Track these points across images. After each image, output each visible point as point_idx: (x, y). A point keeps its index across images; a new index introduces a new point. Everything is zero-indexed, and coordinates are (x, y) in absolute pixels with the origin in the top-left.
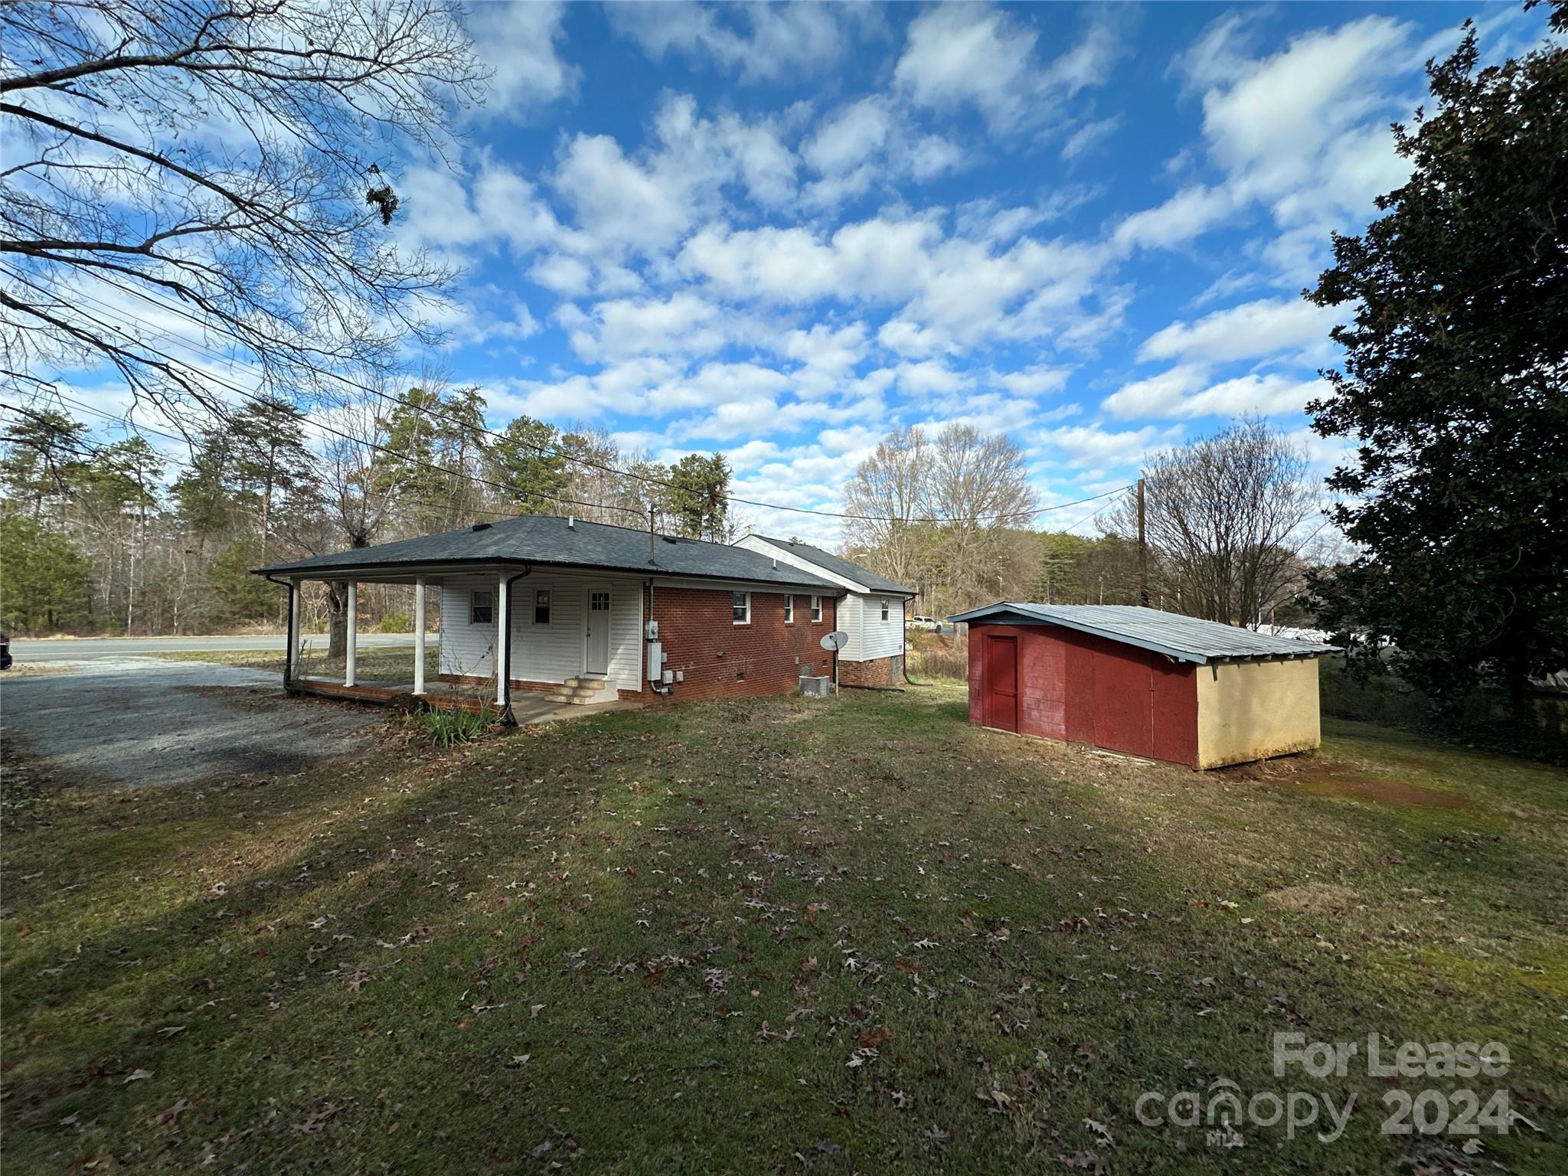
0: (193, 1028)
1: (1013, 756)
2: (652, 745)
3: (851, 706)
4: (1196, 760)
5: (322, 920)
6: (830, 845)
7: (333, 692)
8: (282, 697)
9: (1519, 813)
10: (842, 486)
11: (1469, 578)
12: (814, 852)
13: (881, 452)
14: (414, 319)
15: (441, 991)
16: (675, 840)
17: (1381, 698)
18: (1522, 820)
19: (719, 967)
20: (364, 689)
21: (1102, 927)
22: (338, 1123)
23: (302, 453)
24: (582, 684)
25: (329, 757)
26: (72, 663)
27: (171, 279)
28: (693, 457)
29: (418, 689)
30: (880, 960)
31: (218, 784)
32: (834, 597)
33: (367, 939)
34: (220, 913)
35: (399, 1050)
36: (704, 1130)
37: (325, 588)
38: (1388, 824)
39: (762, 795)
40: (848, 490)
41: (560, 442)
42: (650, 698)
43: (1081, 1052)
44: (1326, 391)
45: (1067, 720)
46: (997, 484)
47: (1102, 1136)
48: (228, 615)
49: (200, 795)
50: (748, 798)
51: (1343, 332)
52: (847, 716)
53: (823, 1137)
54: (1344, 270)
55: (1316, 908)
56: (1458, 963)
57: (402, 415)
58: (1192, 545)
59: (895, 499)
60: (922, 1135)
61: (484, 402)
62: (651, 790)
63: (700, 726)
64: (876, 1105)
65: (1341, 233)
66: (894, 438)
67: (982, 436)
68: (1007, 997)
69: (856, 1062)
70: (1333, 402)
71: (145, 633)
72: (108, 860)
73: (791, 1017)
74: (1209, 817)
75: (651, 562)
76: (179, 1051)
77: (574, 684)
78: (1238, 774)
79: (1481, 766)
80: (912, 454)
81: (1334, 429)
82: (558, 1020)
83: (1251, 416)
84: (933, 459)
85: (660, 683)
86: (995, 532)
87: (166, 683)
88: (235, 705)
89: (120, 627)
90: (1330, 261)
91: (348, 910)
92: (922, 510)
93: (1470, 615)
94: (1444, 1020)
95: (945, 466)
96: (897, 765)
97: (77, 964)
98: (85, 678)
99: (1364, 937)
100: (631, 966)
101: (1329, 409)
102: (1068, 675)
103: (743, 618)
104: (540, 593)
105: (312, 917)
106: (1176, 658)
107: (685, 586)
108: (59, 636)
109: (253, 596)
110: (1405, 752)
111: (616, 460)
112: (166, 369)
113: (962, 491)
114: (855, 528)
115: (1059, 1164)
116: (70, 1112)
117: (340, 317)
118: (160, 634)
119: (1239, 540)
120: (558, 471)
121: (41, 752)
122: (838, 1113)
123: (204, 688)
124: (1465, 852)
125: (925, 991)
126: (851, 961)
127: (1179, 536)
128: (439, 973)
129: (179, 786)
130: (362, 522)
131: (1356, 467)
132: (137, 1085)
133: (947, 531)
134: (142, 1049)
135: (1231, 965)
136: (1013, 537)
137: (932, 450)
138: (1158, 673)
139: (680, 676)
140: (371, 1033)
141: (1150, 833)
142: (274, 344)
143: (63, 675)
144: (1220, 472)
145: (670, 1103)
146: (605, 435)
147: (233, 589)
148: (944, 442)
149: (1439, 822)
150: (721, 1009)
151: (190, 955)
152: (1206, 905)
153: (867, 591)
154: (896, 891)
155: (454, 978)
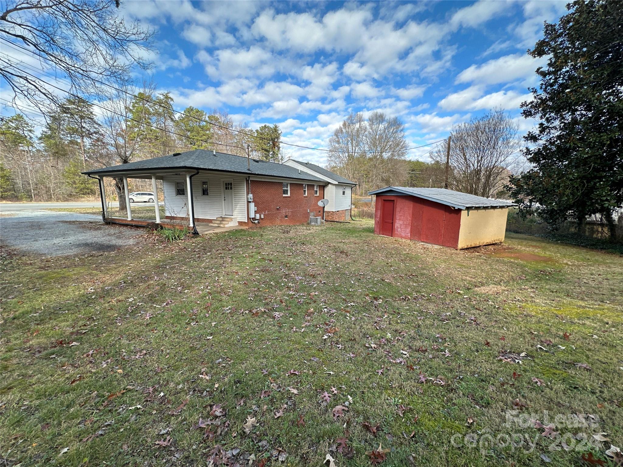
0: (92, 330)
1: (390, 245)
2: (252, 241)
3: (329, 228)
4: (457, 246)
5: (132, 299)
6: (319, 274)
7: (124, 222)
8: (103, 225)
9: (570, 263)
10: (328, 140)
11: (571, 177)
12: (314, 276)
13: (344, 125)
14: (137, 57)
15: (179, 319)
16: (262, 273)
17: (531, 226)
18: (570, 265)
19: (278, 312)
20: (136, 221)
21: (415, 299)
22: (148, 356)
23: (95, 122)
24: (223, 219)
25: (126, 246)
26: (12, 212)
27: (19, 34)
28: (265, 126)
29: (158, 221)
30: (335, 309)
31: (84, 255)
32: (323, 186)
33: (150, 304)
34: (93, 297)
35: (166, 336)
36: (274, 355)
37: (114, 182)
38: (522, 267)
39: (294, 258)
40: (330, 141)
41: (207, 119)
42: (251, 225)
43: (402, 334)
44: (530, 98)
45: (411, 232)
46: (392, 139)
47: (405, 355)
48: (75, 193)
49: (77, 259)
50: (289, 259)
51: (541, 70)
52: (327, 231)
53: (313, 356)
54: (547, 40)
55: (490, 293)
56: (534, 307)
57: (136, 105)
58: (467, 164)
59: (350, 145)
60: (346, 356)
61: (172, 100)
62: (252, 257)
63: (270, 235)
64: (332, 348)
65: (549, 22)
66: (351, 118)
67: (387, 118)
68: (379, 319)
69: (325, 337)
70: (532, 102)
71: (40, 201)
72: (46, 280)
73: (304, 325)
74: (459, 265)
75: (249, 170)
76: (88, 337)
77: (221, 219)
78: (472, 251)
79: (561, 248)
80: (357, 126)
81: (531, 115)
82: (222, 327)
83: (498, 109)
84: (366, 128)
85: (254, 219)
86: (390, 160)
87: (54, 220)
88: (84, 227)
89: (30, 198)
90: (542, 36)
91: (141, 296)
92: (361, 150)
93: (568, 192)
94: (525, 323)
95: (371, 130)
96: (345, 248)
97: (44, 312)
98: (19, 218)
99: (505, 301)
100: (247, 312)
101: (530, 106)
102: (413, 215)
103: (287, 194)
104: (204, 183)
105: (128, 298)
106: (454, 208)
107: (263, 180)
108: (4, 202)
109: (83, 185)
110: (534, 243)
111: (232, 127)
112: (26, 79)
113: (378, 142)
114: (333, 158)
115: (390, 362)
116: (53, 354)
117: (102, 54)
118: (47, 201)
119: (485, 162)
120: (208, 132)
121: (9, 245)
122: (319, 350)
123: (70, 222)
124: (547, 275)
125: (351, 318)
126: (325, 309)
127: (463, 161)
128: (178, 314)
129: (68, 256)
130: (125, 153)
131: (536, 131)
132: (75, 347)
133: (370, 159)
134: (74, 337)
135: (457, 309)
136: (397, 162)
137: (366, 124)
138: (447, 214)
139: (262, 217)
140: (156, 332)
141: (437, 270)
142: (73, 68)
143: (10, 217)
144: (482, 133)
145: (261, 349)
146: (226, 115)
147: (74, 183)
148: (371, 120)
149: (540, 267)
150: (279, 323)
151: (85, 310)
152: (453, 292)
153: (337, 183)
154: (343, 289)
155: (183, 316)
